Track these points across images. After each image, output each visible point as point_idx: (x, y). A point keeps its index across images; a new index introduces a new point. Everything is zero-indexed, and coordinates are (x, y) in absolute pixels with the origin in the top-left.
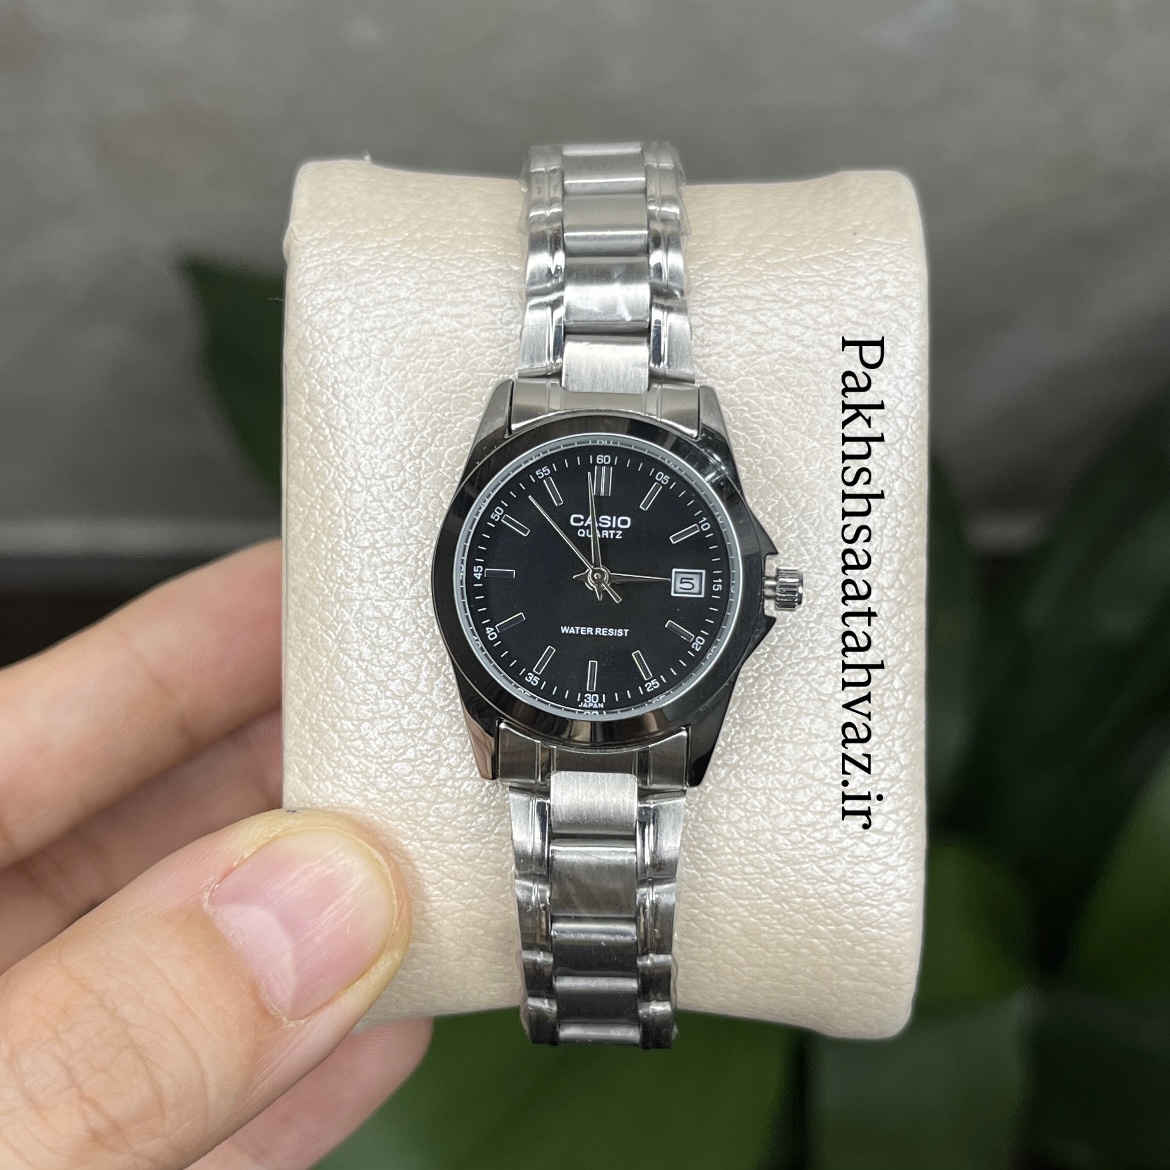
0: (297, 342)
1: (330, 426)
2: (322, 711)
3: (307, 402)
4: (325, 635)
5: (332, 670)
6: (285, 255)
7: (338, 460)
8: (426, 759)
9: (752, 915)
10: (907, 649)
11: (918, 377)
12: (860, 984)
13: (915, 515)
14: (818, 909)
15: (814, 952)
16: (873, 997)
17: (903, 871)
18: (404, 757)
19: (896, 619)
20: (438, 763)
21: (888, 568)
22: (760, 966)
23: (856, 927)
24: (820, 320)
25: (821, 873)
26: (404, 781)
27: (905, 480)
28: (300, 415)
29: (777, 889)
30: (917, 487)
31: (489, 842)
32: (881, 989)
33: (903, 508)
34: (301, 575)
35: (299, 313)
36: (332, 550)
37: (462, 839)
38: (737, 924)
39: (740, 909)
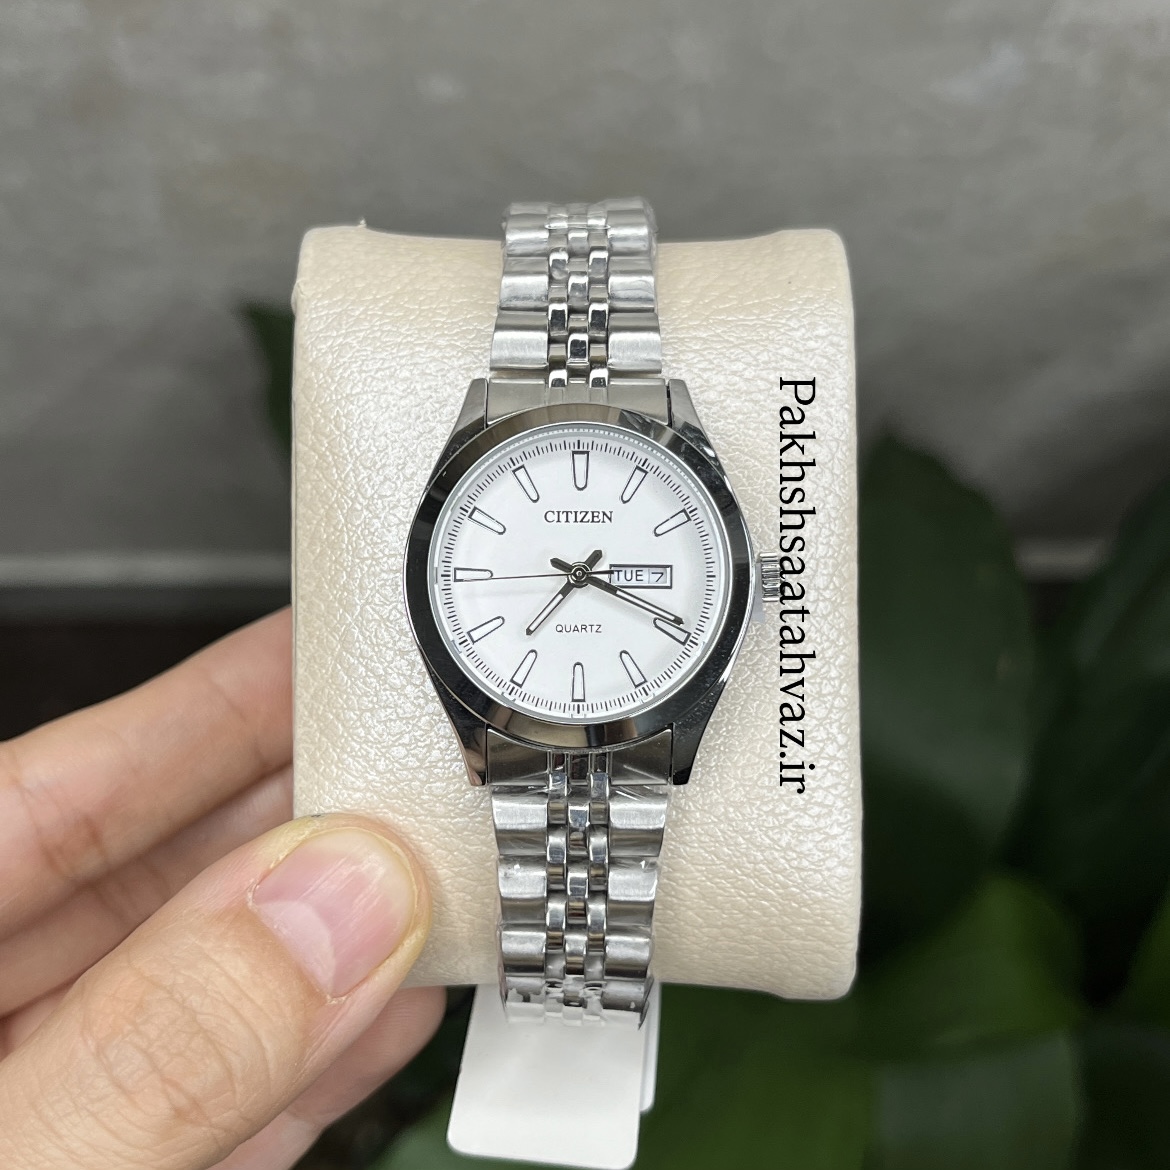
0: (303, 382)
1: (333, 454)
2: (328, 704)
3: (313, 433)
4: (330, 637)
5: (336, 667)
6: (293, 306)
7: (340, 483)
8: (420, 744)
9: (710, 880)
10: (841, 643)
11: (847, 406)
12: (807, 943)
13: (846, 525)
14: (767, 874)
15: (765, 913)
16: (820, 955)
17: (842, 840)
18: (400, 742)
19: (831, 617)
20: (430, 747)
21: (825, 572)
22: (717, 927)
23: (801, 890)
24: (759, 357)
25: (768, 841)
26: (400, 763)
27: (837, 495)
28: (307, 445)
29: (729, 855)
30: (847, 501)
31: (475, 817)
32: (826, 948)
33: (835, 519)
34: (309, 584)
35: (305, 357)
36: (336, 561)
37: (452, 815)
38: (696, 888)
39: (697, 874)
